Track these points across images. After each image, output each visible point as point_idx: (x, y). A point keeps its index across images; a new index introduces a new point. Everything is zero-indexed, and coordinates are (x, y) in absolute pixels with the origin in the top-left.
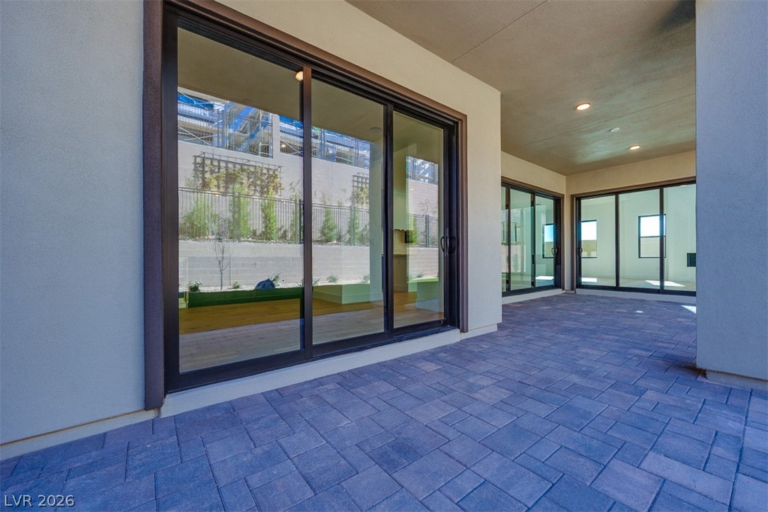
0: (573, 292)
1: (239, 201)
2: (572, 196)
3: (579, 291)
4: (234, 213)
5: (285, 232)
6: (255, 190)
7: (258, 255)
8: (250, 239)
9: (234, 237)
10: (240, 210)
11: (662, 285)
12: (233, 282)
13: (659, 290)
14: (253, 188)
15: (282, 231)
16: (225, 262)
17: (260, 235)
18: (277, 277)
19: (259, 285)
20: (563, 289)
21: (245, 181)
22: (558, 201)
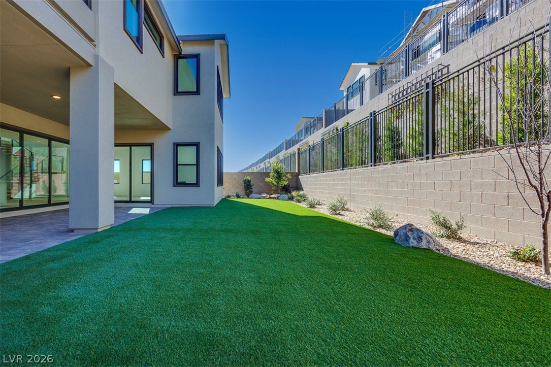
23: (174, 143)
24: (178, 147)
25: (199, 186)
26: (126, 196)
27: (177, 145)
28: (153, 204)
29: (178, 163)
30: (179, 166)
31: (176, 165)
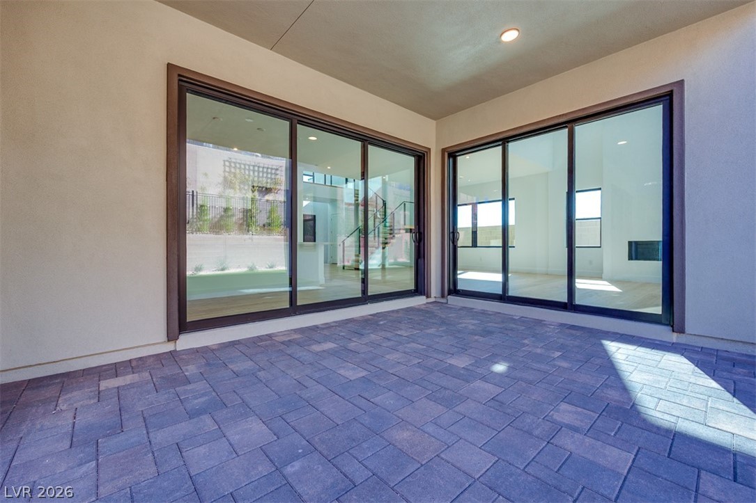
0: (444, 301)
3: (453, 300)
13: (565, 303)
20: (428, 297)
22: (421, 159)
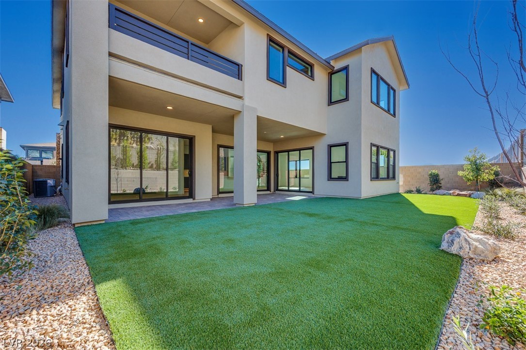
0: (274, 193)
1: (126, 149)
2: (275, 152)
4: (124, 155)
5: (152, 165)
6: (134, 141)
7: (134, 176)
8: (132, 168)
9: (124, 167)
10: (126, 153)
11: (300, 189)
12: (122, 189)
14: (133, 139)
15: (150, 165)
16: (119, 179)
17: (136, 166)
18: (147, 187)
19: (135, 190)
20: (270, 191)
21: (129, 136)
22: (269, 153)
23: (328, 145)
24: (332, 148)
25: (348, 180)
26: (309, 187)
27: (330, 147)
28: (313, 194)
29: (332, 161)
30: (332, 164)
31: (330, 163)
